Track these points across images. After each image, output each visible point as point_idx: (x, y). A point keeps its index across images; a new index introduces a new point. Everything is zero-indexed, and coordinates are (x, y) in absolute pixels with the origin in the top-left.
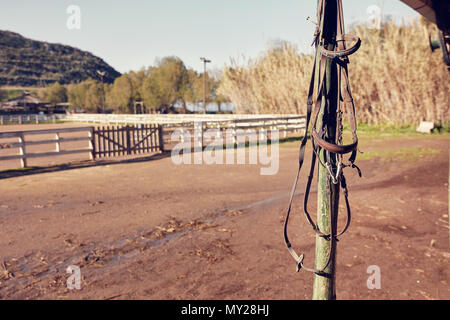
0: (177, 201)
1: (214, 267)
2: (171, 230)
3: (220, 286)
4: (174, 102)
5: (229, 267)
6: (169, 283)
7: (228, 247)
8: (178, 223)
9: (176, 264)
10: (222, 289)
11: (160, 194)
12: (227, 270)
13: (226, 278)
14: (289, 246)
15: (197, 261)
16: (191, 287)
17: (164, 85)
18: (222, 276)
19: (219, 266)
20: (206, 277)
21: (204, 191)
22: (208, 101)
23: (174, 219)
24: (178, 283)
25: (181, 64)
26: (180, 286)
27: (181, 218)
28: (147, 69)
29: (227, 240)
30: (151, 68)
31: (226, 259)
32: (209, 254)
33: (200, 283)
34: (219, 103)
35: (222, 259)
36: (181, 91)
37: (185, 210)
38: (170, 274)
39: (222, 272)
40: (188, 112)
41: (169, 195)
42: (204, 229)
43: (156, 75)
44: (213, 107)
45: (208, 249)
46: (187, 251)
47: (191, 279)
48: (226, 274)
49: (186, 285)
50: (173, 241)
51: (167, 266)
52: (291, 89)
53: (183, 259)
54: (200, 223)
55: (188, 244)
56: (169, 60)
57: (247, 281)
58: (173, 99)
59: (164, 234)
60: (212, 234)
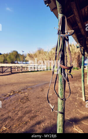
0: (14, 86)
1: (23, 105)
2: (12, 94)
3: (25, 111)
4: (15, 61)
5: (28, 105)
6: (10, 111)
7: (27, 98)
8: (14, 92)
9: (12, 105)
10: (25, 112)
11: (10, 84)
12: (27, 106)
13: (27, 108)
14: (49, 102)
15: (18, 103)
16: (16, 112)
17: (13, 57)
18: (26, 108)
19: (25, 104)
20: (21, 109)
21: (22, 83)
22: (23, 61)
23: (13, 91)
24: (12, 111)
25: (17, 52)
26: (13, 112)
27: (15, 90)
28: (9, 53)
29: (27, 96)
30: (10, 53)
31: (27, 102)
32: (22, 101)
33: (19, 111)
34: (26, 62)
35: (26, 102)
36: (17, 58)
37: (16, 88)
38: (10, 108)
39: (25, 106)
40: (18, 63)
41: (12, 84)
42: (21, 93)
43: (11, 55)
44: (24, 62)
45: (22, 99)
46: (16, 100)
47: (16, 109)
48: (27, 107)
49: (15, 112)
50: (12, 98)
51: (10, 106)
52: (43, 59)
53: (14, 103)
54: (20, 92)
55: (16, 98)
56: (14, 51)
57: (33, 109)
58: (15, 60)
59: (10, 95)
60: (23, 95)
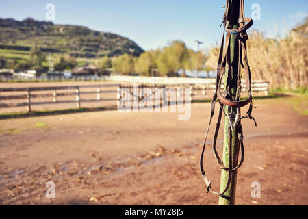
0: (166, 136)
1: (181, 182)
2: (158, 154)
3: (182, 196)
4: (179, 69)
5: (192, 183)
6: (149, 189)
7: (193, 169)
8: (164, 150)
9: (156, 178)
10: (183, 198)
11: (157, 130)
12: (189, 185)
13: (187, 191)
15: (170, 177)
16: (162, 194)
17: (172, 59)
18: (185, 189)
19: (184, 181)
20: (173, 189)
21: (187, 130)
22: (200, 69)
23: (162, 147)
24: (154, 190)
25: (183, 45)
26: (155, 193)
27: (166, 147)
29: (194, 165)
30: (164, 48)
31: (190, 178)
32: (179, 173)
33: (169, 192)
34: (208, 71)
35: (188, 177)
36: (184, 62)
37: (170, 142)
38: (150, 184)
39: (185, 186)
40: (187, 76)
41: (162, 132)
42: (181, 156)
43: (167, 52)
44: (204, 73)
45: (179, 170)
46: (165, 170)
47: (163, 189)
48: (188, 188)
49: (159, 192)
50: (158, 162)
51: (150, 178)
53: (161, 174)
54: (178, 152)
55: (167, 165)
56: (176, 42)
57: (201, 194)
58: (177, 67)
59: (153, 157)
60: (185, 160)
